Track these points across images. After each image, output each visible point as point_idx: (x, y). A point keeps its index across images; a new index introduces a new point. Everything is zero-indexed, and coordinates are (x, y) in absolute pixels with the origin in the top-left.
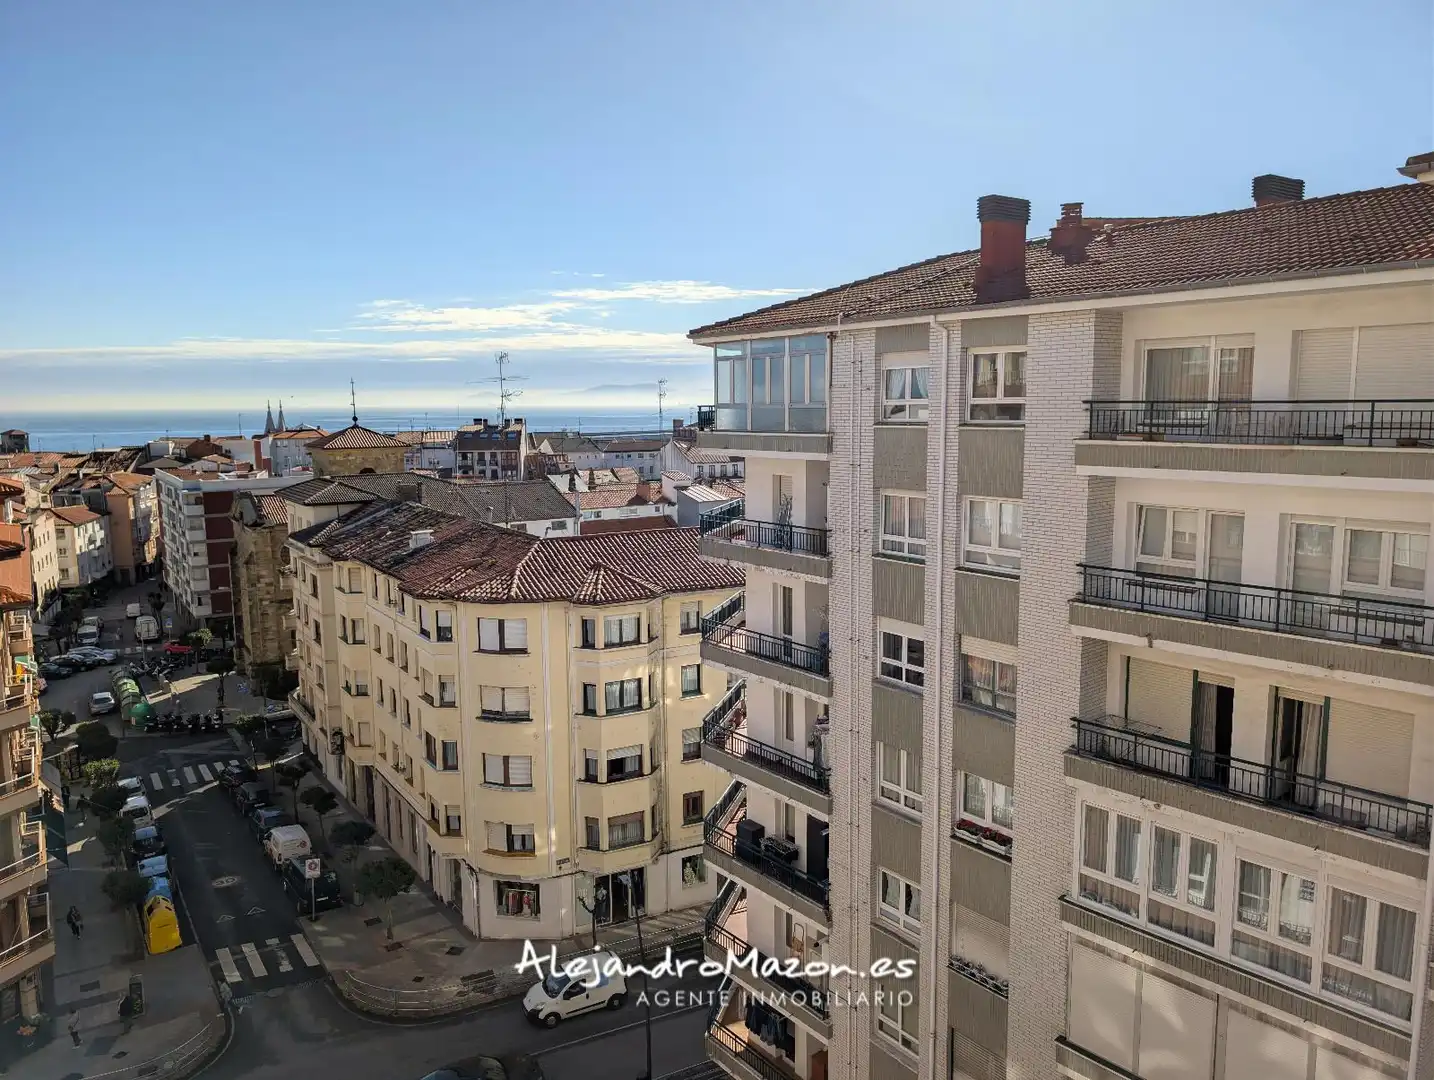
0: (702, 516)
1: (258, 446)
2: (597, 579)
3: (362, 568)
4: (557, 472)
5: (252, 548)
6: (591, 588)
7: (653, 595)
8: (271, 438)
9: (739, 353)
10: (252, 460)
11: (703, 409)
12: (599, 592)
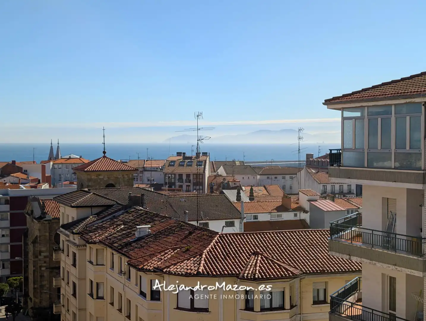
0: (331, 224)
1: (43, 168)
2: (256, 263)
3: (105, 249)
4: (229, 188)
5: (37, 233)
6: (251, 270)
7: (295, 276)
8: (51, 163)
9: (358, 114)
10: (40, 178)
11: (333, 152)
12: (257, 272)
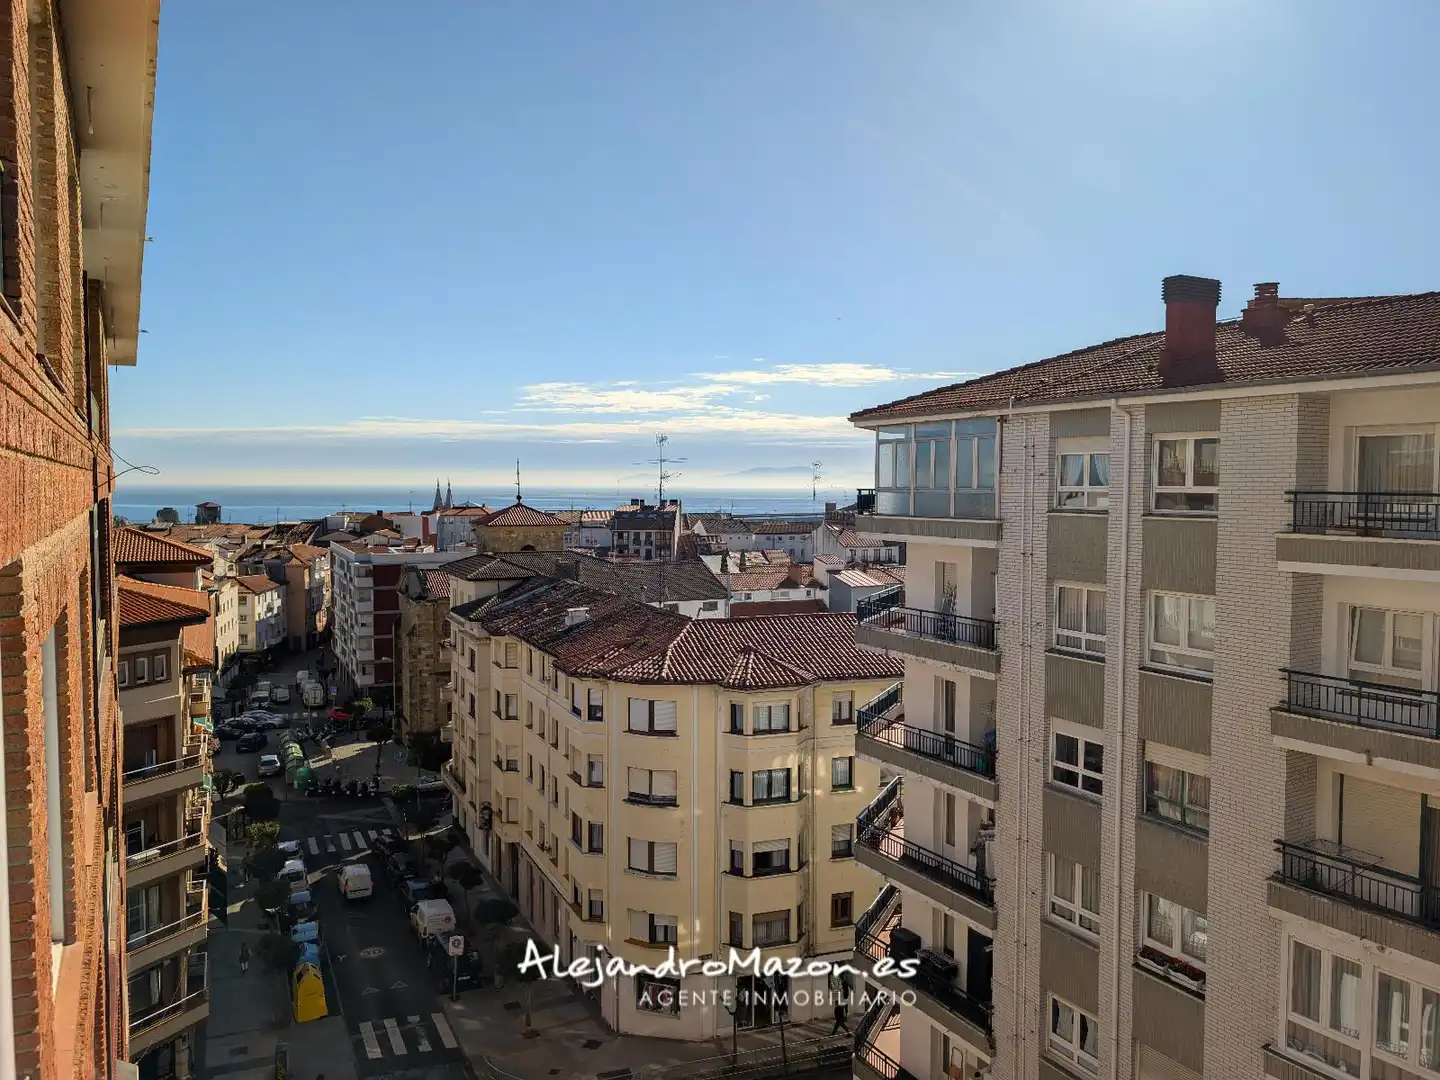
0: (859, 602)
1: (425, 522)
2: (747, 663)
3: (519, 644)
4: (709, 553)
5: (416, 621)
6: (740, 673)
7: (805, 682)
8: (438, 515)
9: (902, 436)
10: (420, 537)
11: (863, 493)
12: (749, 677)
